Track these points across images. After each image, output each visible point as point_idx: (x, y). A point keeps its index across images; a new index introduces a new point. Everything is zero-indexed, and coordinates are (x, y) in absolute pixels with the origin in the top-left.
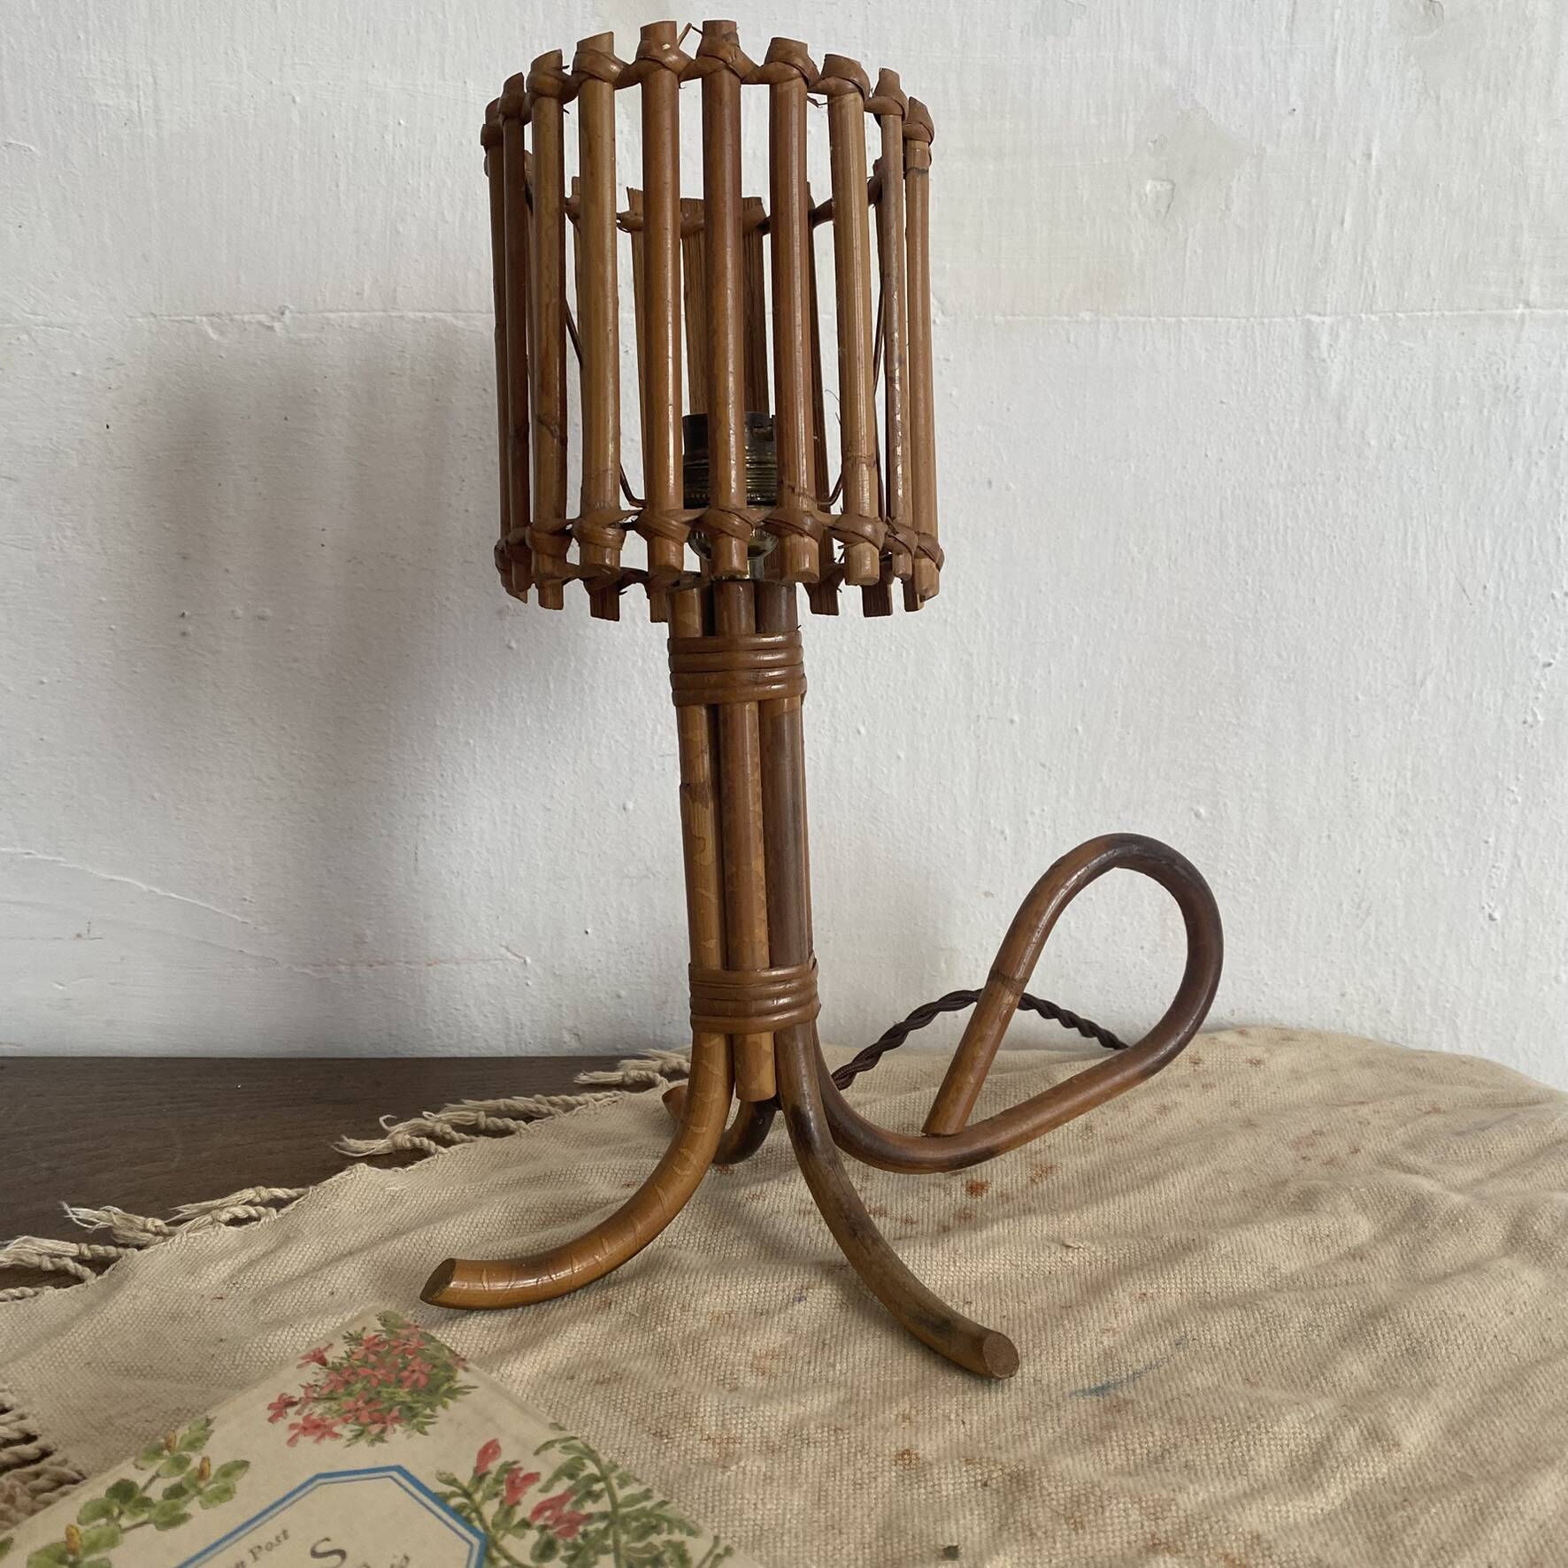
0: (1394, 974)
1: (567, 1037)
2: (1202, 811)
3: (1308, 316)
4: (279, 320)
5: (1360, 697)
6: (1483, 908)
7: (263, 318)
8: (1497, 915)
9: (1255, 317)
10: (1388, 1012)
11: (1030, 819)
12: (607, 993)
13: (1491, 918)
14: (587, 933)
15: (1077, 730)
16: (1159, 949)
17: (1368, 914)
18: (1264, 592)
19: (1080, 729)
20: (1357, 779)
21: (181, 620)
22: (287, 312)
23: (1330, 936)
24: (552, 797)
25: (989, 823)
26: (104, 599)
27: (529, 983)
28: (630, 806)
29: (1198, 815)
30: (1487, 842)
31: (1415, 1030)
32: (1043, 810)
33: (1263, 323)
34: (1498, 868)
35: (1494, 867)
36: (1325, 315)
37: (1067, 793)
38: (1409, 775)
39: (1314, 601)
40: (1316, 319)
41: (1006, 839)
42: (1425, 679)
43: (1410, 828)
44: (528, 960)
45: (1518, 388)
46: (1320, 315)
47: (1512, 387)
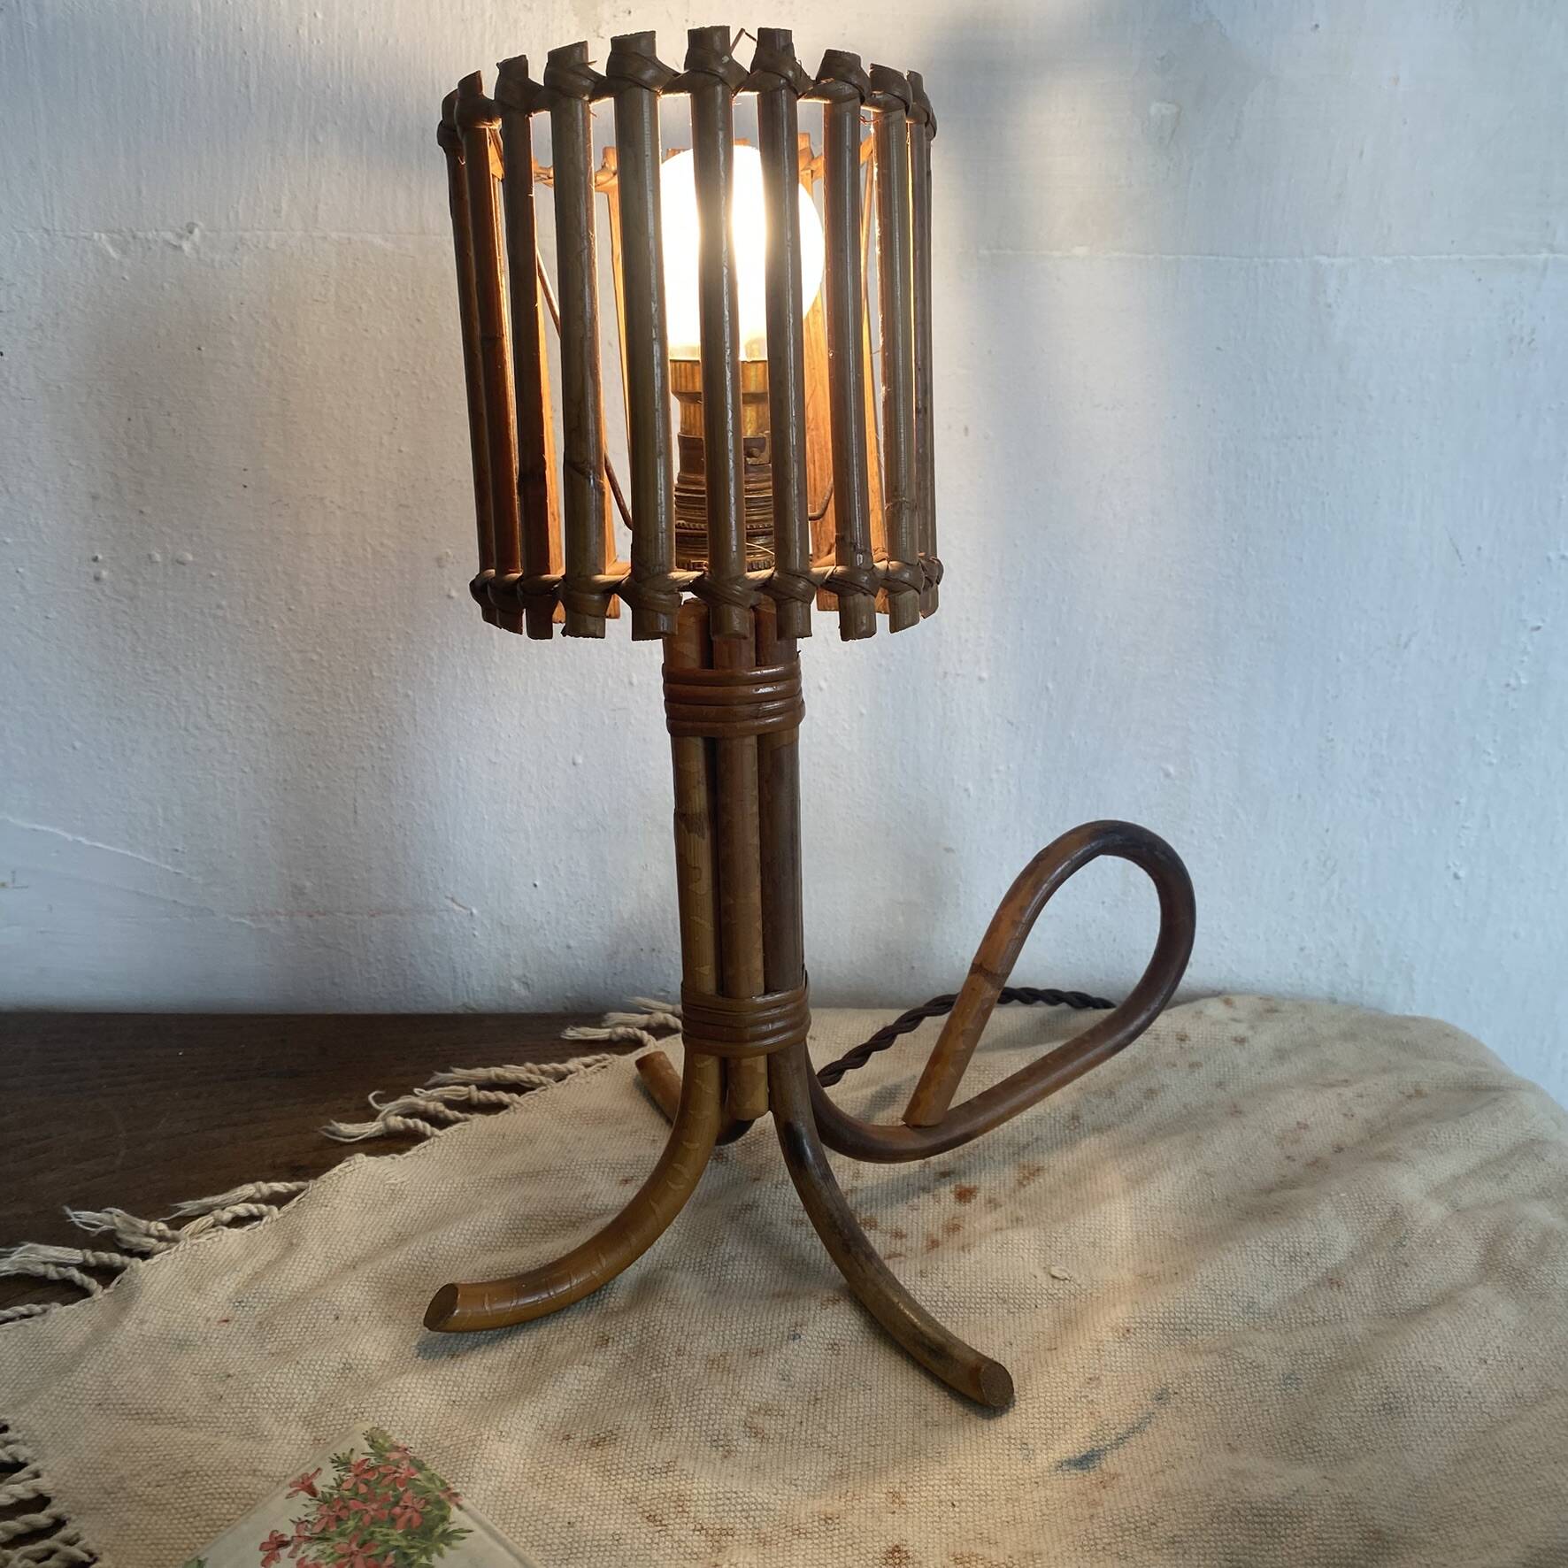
0: (1355, 929)
1: (516, 986)
2: (1172, 770)
3: (1317, 258)
4: (188, 238)
5: (1341, 656)
6: (1449, 867)
7: (170, 236)
8: (1462, 874)
9: (1259, 257)
10: (1346, 965)
11: (994, 776)
12: (556, 943)
13: (1456, 877)
14: (535, 885)
15: (1047, 688)
16: (1120, 904)
17: (1333, 872)
18: (1250, 549)
19: (1050, 686)
20: (1332, 740)
21: (95, 564)
22: (196, 231)
23: (1293, 893)
24: (497, 750)
25: (953, 780)
26: (8, 540)
27: (476, 933)
28: (580, 760)
29: (1167, 775)
30: (1458, 803)
31: (1371, 983)
32: (1009, 768)
33: (1267, 265)
34: (1467, 828)
35: (1463, 827)
36: (1334, 256)
37: (1034, 751)
38: (1385, 736)
39: (1301, 559)
40: (1324, 260)
41: (969, 796)
42: (1410, 640)
43: (1382, 789)
44: (475, 911)
45: (1533, 340)
46: (1329, 256)
47: (1527, 339)
